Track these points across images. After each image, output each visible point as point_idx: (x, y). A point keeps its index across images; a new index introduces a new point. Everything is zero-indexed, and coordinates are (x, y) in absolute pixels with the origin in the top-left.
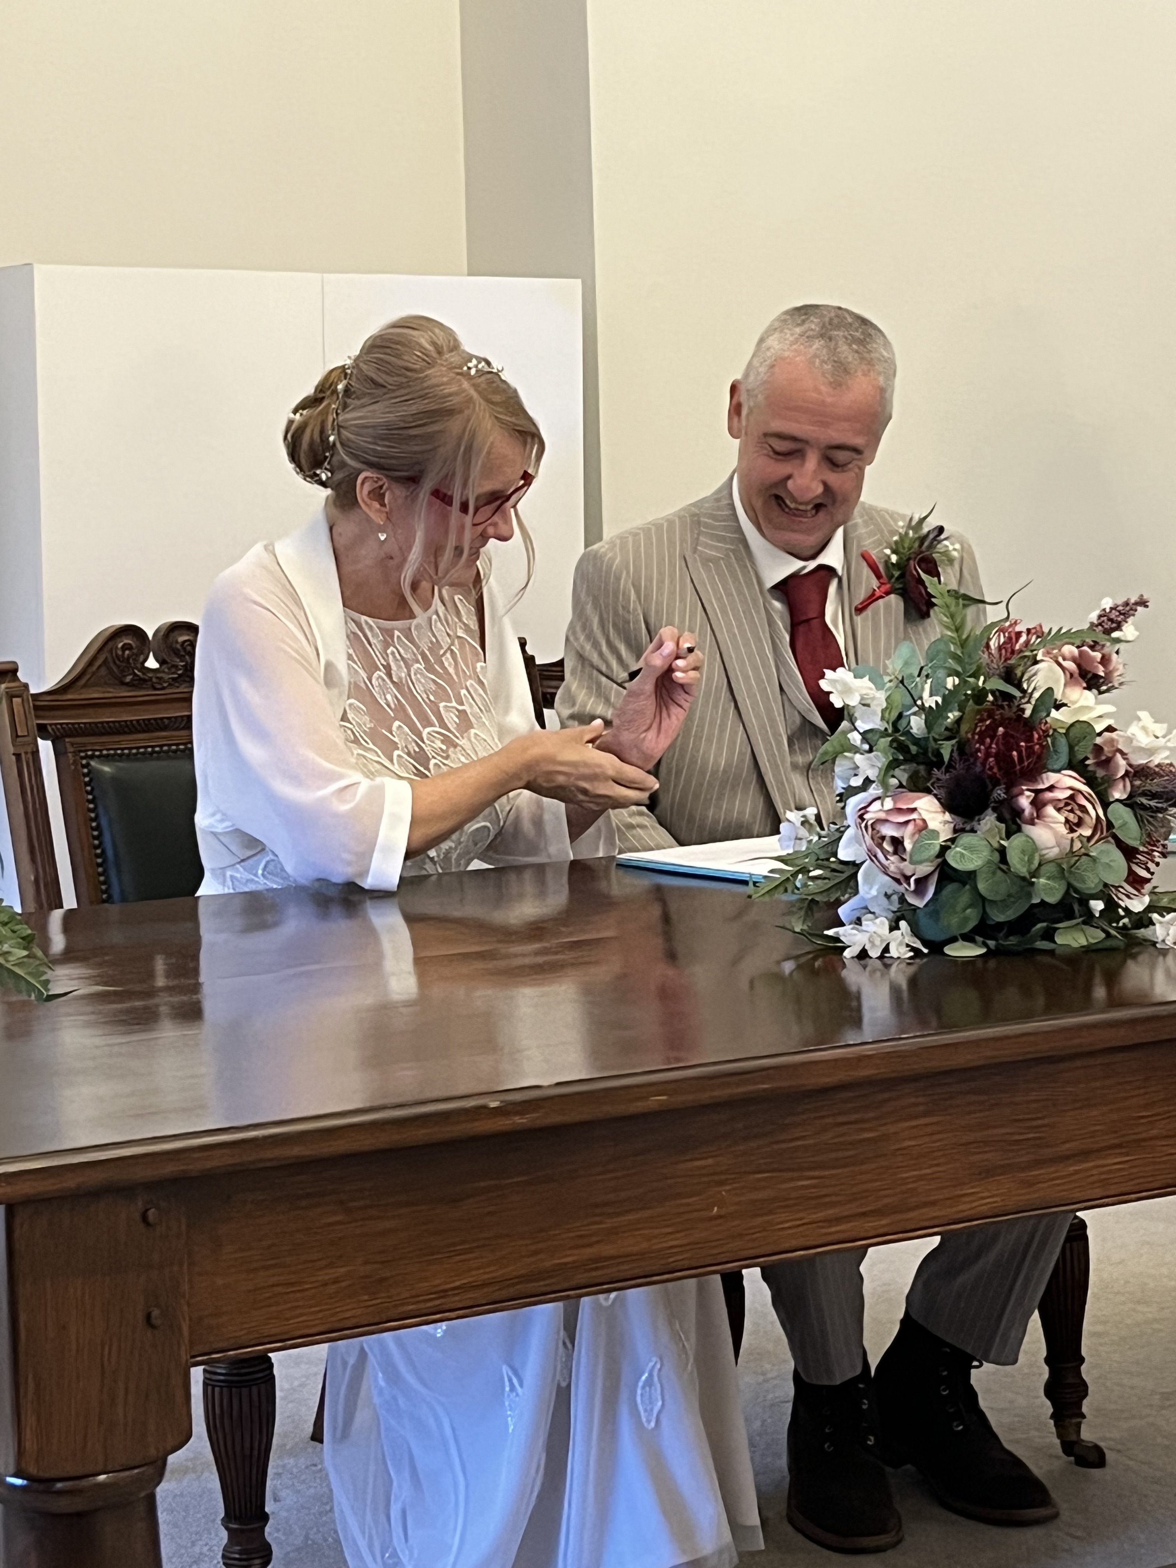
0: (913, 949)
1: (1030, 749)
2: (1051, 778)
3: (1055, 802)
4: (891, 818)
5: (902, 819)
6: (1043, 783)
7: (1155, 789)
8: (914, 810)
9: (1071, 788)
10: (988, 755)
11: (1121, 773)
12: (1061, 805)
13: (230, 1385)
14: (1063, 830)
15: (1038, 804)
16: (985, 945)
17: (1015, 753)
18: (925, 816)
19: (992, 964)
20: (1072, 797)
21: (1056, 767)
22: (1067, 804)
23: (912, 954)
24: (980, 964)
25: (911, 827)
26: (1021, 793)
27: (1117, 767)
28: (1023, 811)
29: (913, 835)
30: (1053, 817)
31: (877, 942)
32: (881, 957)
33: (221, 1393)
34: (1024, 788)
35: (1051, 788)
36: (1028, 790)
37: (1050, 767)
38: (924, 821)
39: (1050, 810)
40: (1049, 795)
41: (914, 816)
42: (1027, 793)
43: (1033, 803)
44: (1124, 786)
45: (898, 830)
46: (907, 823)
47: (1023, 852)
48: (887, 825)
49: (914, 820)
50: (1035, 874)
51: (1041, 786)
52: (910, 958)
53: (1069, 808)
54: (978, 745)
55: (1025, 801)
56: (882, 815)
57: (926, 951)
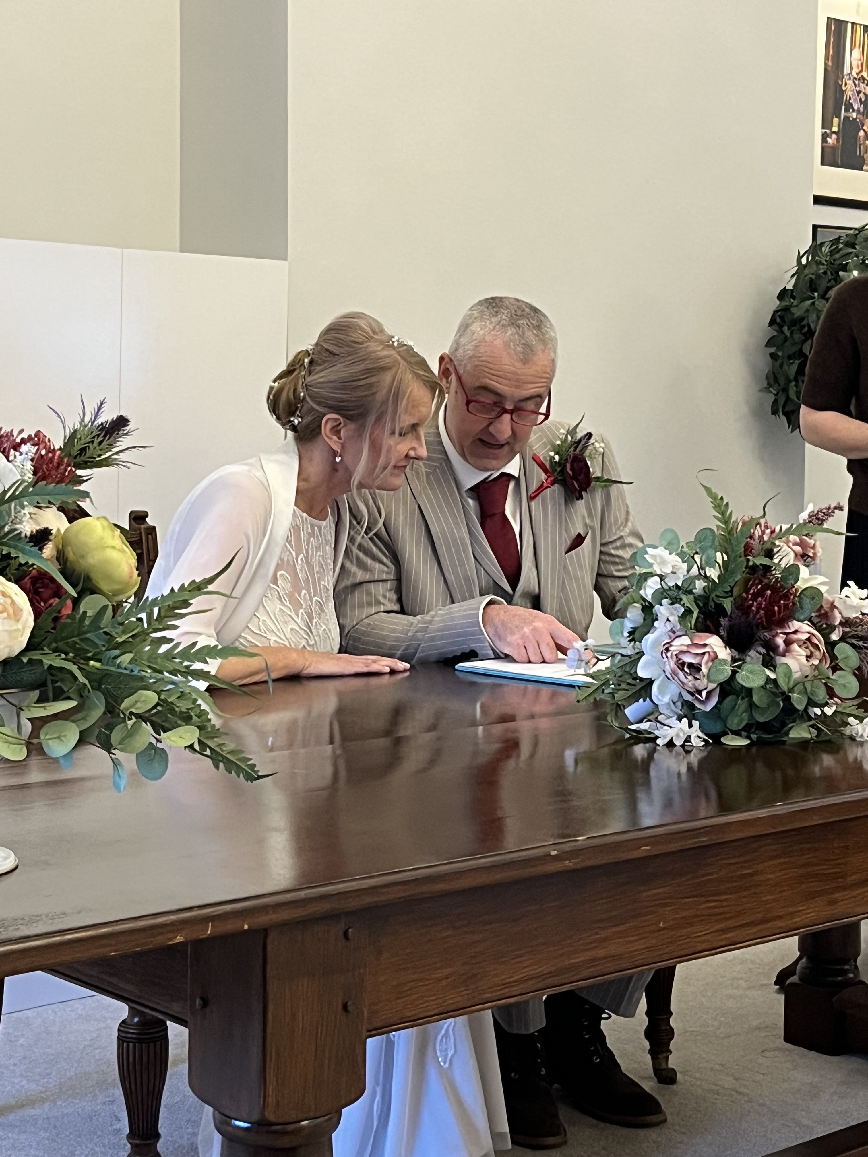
0: (704, 740)
1: (786, 606)
2: (795, 625)
3: (798, 641)
4: (690, 650)
5: (700, 651)
6: (790, 628)
7: (860, 634)
8: (705, 645)
9: (808, 633)
10: (759, 608)
11: (837, 623)
12: (801, 643)
13: (140, 1041)
14: (804, 660)
15: (788, 643)
16: (748, 737)
17: (776, 608)
18: (716, 649)
19: (754, 750)
20: (809, 639)
21: (802, 617)
22: (805, 643)
23: (703, 743)
24: (744, 750)
25: (706, 657)
26: (777, 634)
27: (835, 618)
28: (778, 647)
29: (707, 663)
30: (797, 652)
31: (681, 735)
32: (683, 746)
33: (134, 1047)
34: (779, 631)
35: (796, 632)
36: (781, 633)
37: (796, 617)
38: (715, 653)
39: (795, 646)
40: (794, 637)
41: (707, 649)
42: (781, 635)
43: (785, 642)
44: (839, 631)
45: (695, 658)
46: (704, 654)
47: (785, 675)
48: (687, 654)
49: (709, 652)
50: (791, 690)
51: (788, 631)
52: (703, 746)
53: (806, 645)
54: (751, 602)
55: (780, 641)
56: (685, 649)
57: (711, 741)
